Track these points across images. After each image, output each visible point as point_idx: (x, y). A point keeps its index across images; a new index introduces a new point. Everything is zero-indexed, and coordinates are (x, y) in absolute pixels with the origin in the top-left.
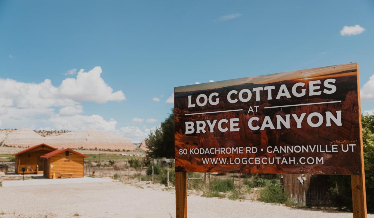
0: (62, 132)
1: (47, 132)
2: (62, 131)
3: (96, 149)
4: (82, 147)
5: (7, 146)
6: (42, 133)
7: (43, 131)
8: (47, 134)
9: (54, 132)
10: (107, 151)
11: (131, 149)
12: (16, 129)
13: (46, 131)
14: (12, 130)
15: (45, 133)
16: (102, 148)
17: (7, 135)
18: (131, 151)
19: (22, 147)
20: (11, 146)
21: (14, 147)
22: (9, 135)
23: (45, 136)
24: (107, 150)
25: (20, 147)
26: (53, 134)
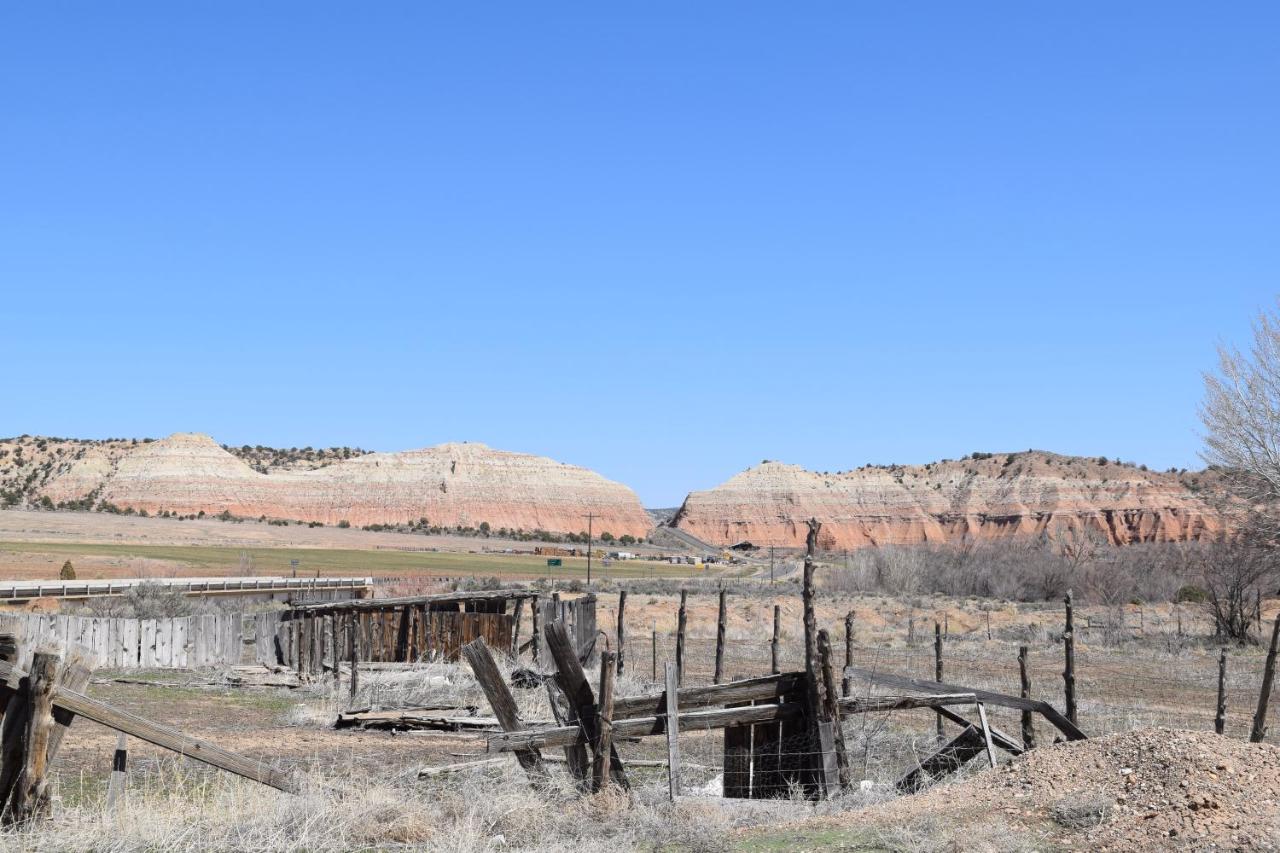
0: (337, 456)
1: (275, 453)
2: (334, 450)
3: (485, 527)
4: (424, 521)
5: (113, 510)
6: (253, 456)
7: (260, 449)
8: (275, 463)
9: (304, 456)
10: (535, 538)
11: (639, 532)
12: (147, 441)
13: (271, 450)
14: (134, 442)
15: (266, 457)
16: (511, 525)
17: (114, 461)
18: (640, 541)
19: (174, 514)
20: (129, 511)
21: (143, 514)
22: (121, 464)
23: (265, 471)
24: (533, 534)
25: (166, 515)
26: (299, 462)
